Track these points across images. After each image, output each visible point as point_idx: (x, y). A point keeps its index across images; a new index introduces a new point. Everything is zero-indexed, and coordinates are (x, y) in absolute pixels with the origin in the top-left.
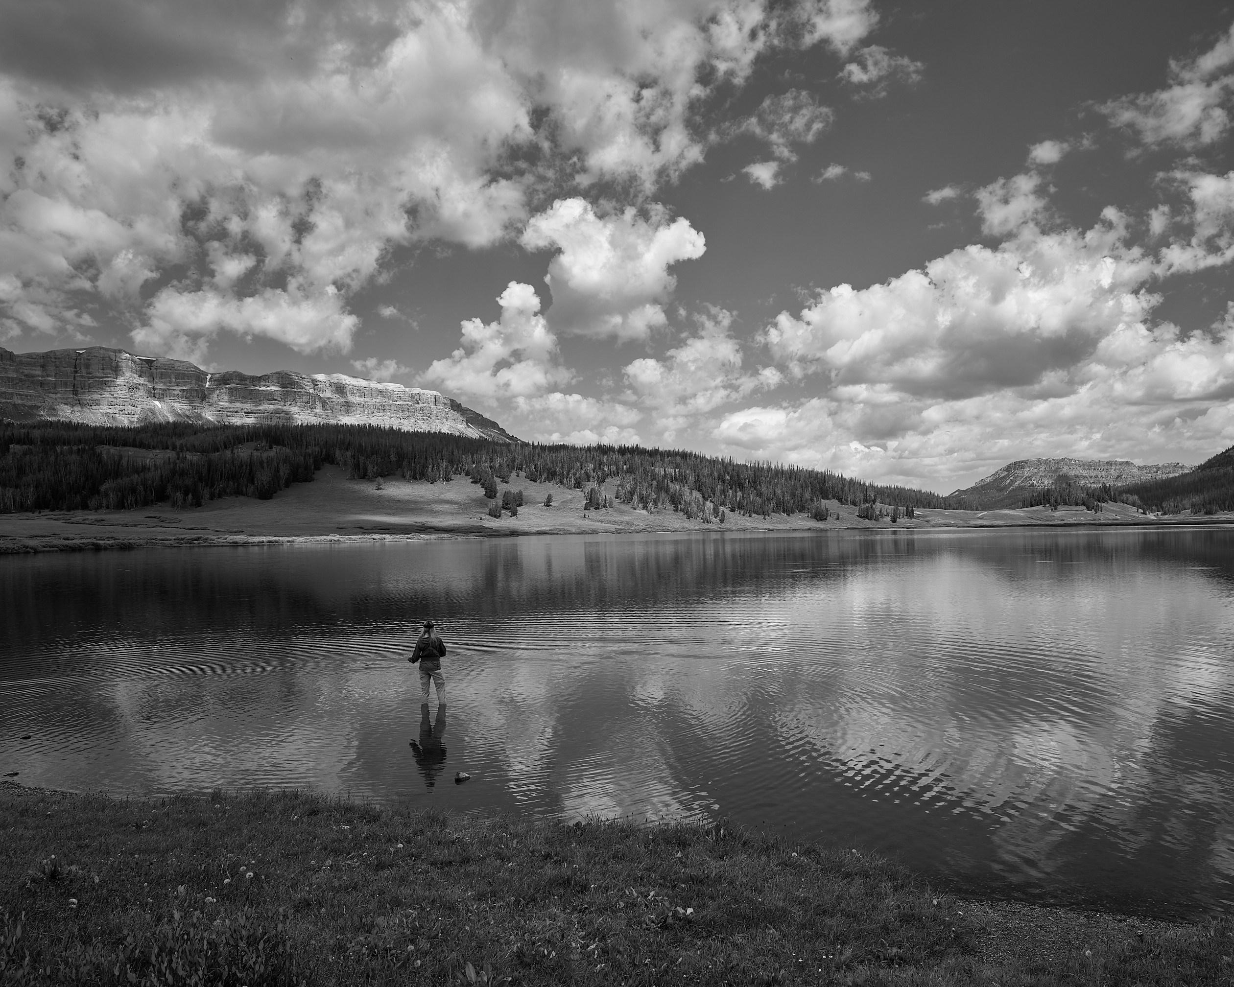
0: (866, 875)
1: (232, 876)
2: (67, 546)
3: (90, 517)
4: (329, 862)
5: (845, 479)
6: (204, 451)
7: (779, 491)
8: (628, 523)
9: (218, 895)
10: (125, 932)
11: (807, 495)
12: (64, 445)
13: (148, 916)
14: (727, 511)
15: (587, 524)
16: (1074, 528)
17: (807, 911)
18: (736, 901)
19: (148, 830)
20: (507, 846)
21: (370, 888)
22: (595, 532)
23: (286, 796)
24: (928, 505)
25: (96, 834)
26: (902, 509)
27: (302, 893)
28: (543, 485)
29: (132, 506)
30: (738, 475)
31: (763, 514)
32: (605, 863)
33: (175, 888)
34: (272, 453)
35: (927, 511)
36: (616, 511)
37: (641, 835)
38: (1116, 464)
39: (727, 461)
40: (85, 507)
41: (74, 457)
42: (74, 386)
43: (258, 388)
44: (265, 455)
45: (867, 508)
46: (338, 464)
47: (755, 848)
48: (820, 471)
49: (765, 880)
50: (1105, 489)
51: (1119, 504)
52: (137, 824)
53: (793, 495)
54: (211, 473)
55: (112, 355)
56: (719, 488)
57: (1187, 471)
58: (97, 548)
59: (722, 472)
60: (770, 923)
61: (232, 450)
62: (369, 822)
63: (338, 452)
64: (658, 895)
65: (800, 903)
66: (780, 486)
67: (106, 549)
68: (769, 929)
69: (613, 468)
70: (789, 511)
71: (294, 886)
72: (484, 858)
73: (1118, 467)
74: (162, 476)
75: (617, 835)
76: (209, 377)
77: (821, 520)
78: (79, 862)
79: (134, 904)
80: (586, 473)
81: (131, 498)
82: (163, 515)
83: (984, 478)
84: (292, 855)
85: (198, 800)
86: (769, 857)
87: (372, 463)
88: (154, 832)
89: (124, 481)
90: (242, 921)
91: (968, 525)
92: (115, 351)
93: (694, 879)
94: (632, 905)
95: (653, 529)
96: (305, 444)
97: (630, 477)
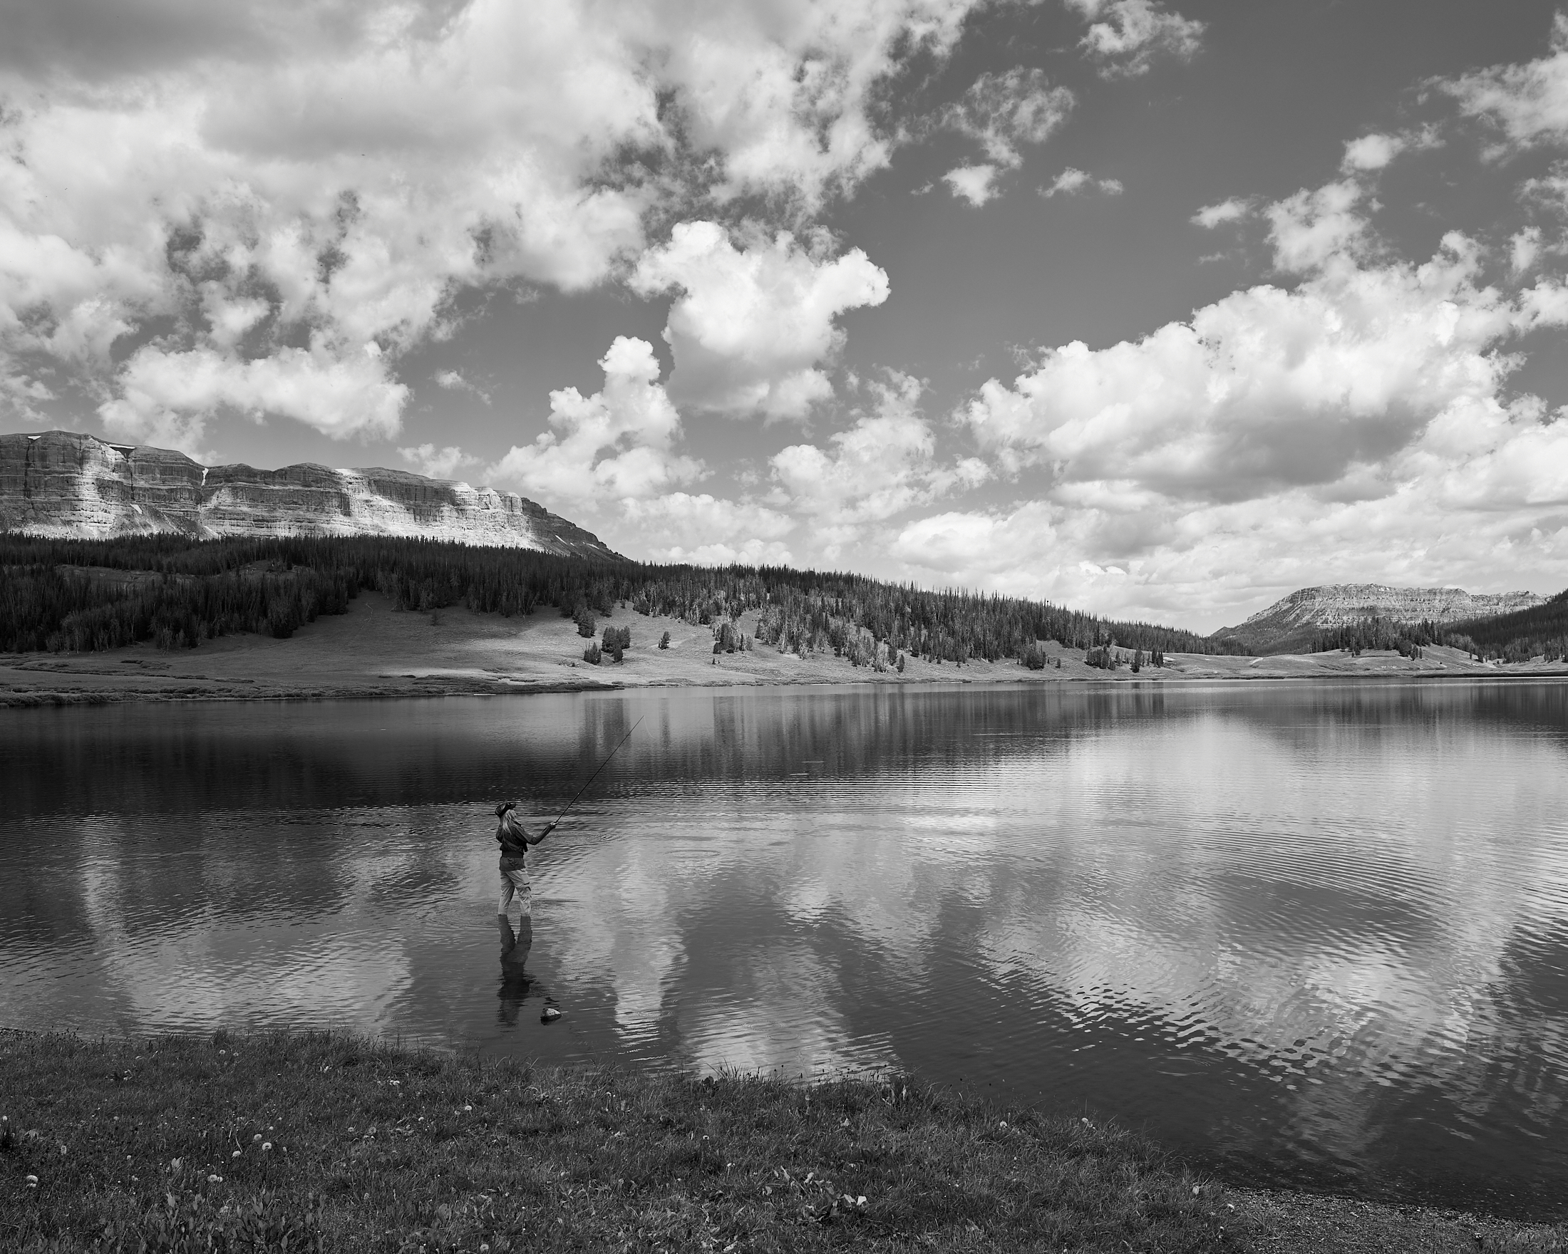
0: (1100, 1153)
1: (244, 1147)
2: (18, 700)
3: (49, 661)
4: (373, 1129)
5: (1069, 612)
6: (199, 572)
7: (978, 629)
8: (772, 671)
9: (224, 1172)
10: (103, 1221)
11: (1017, 634)
12: (14, 563)
13: (132, 1201)
14: (907, 656)
15: (717, 674)
16: (1383, 681)
17: (1021, 1201)
18: (925, 1187)
19: (132, 1083)
20: (612, 1109)
21: (428, 1165)
22: (726, 684)
23: (314, 1040)
24: (1183, 648)
25: (62, 1087)
26: (1147, 654)
27: (338, 1170)
28: (657, 619)
29: (104, 646)
30: (923, 607)
31: (957, 659)
32: (745, 1133)
33: (167, 1161)
34: (291, 576)
35: (1180, 656)
36: (756, 655)
37: (794, 1096)
38: (1441, 593)
39: (908, 587)
40: (42, 648)
41: (27, 580)
42: (25, 484)
43: (272, 487)
44: (282, 578)
45: (1098, 653)
46: (380, 590)
47: (950, 1115)
48: (1034, 602)
49: (964, 1158)
50: (1426, 627)
51: (1446, 647)
52: (115, 1074)
53: (998, 634)
54: (210, 602)
55: (76, 442)
56: (896, 625)
57: (1539, 603)
58: (59, 704)
59: (901, 603)
60: (971, 1217)
61: (238, 571)
62: (426, 1075)
63: (380, 574)
64: (817, 1177)
65: (1011, 1191)
66: (980, 622)
67: (70, 704)
68: (969, 1225)
69: (753, 596)
70: (992, 656)
71: (327, 1160)
72: (582, 1125)
73: (1444, 597)
74: (143, 607)
75: (761, 1095)
76: (205, 472)
77: (1036, 668)
78: (39, 1125)
79: (114, 1183)
80: (716, 604)
81: (102, 636)
82: (146, 659)
83: (1260, 611)
84: (322, 1119)
85: (196, 1044)
86: (968, 1127)
87: (426, 589)
88: (138, 1085)
89: (94, 613)
90: (259, 1209)
91: (1234, 676)
92: (79, 437)
93: (866, 1157)
94: (783, 1191)
95: (806, 680)
96: (335, 563)
97: (775, 610)
